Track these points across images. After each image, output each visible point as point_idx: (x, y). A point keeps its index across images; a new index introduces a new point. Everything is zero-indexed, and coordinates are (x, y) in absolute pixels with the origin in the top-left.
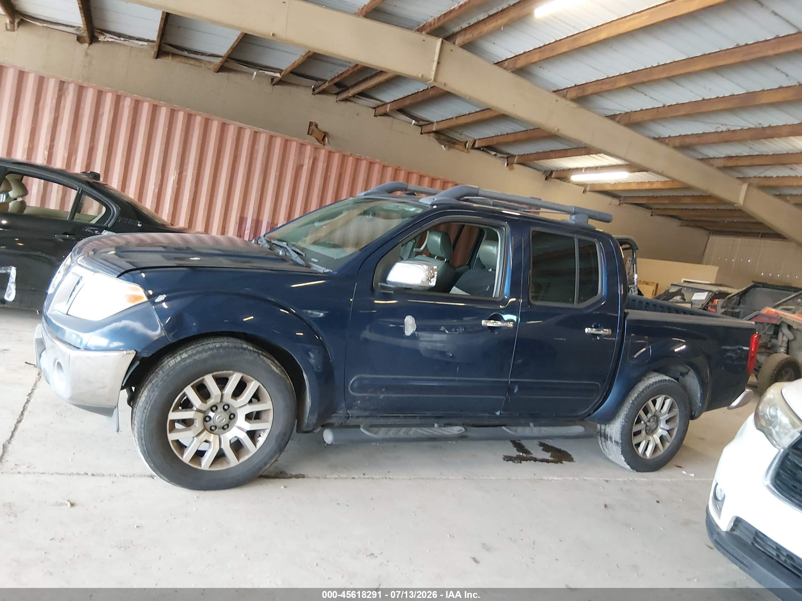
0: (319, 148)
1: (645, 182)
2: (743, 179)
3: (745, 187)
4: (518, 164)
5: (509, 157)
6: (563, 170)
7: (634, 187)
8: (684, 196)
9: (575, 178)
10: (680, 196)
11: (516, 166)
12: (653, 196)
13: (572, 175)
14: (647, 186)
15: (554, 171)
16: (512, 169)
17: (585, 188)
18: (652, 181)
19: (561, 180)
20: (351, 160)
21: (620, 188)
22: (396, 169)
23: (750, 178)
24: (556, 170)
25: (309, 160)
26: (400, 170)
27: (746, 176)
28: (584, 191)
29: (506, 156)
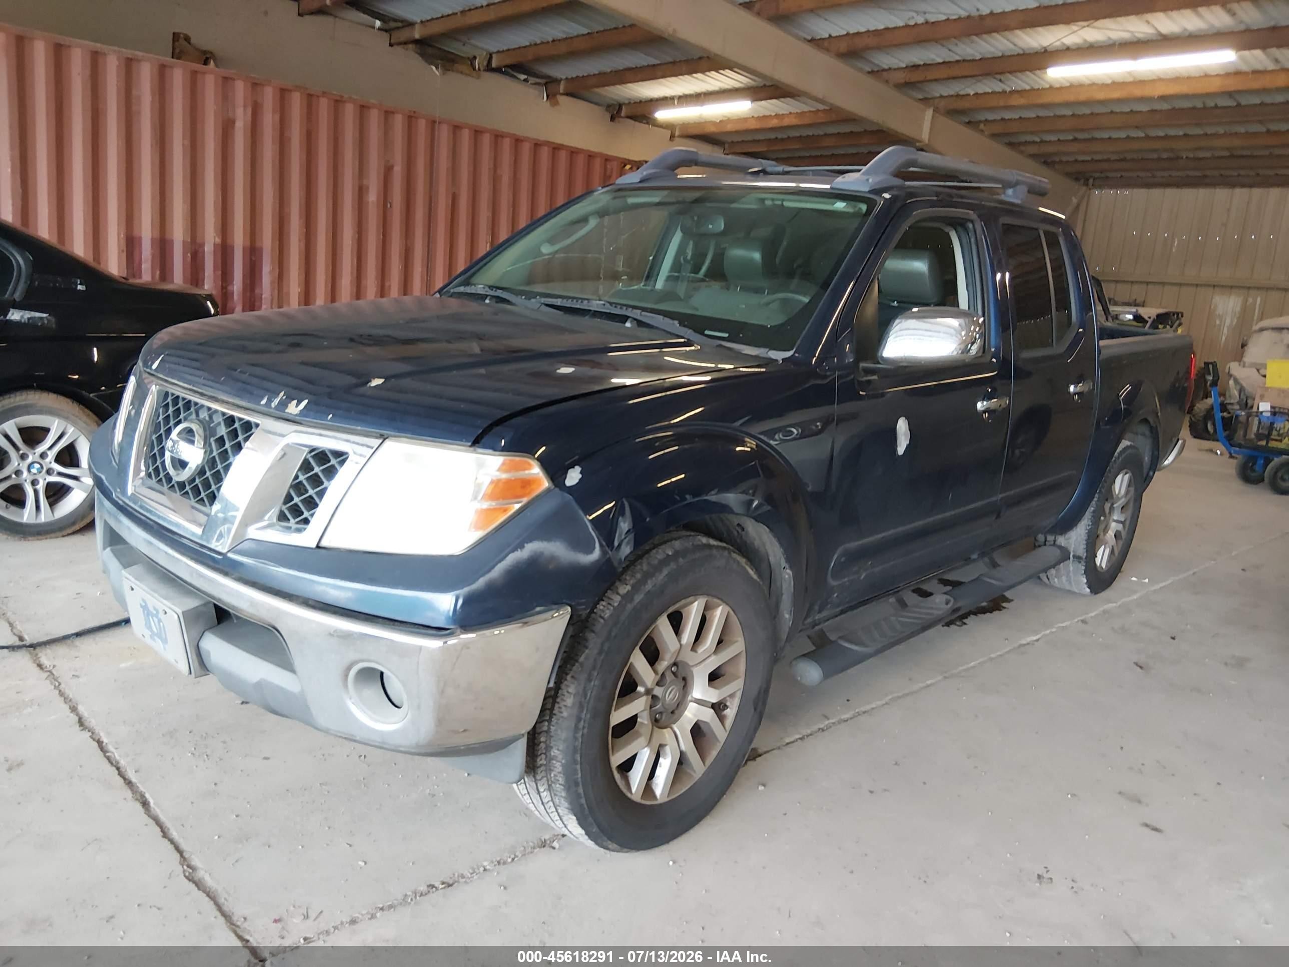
0: (260, 84)
1: (771, 116)
2: (925, 101)
3: (929, 113)
4: (567, 94)
5: (550, 85)
6: (641, 102)
7: (753, 125)
8: (826, 135)
9: (662, 115)
10: (818, 136)
11: (563, 99)
12: (776, 138)
13: (655, 112)
14: (774, 123)
15: (624, 104)
16: (555, 103)
17: (674, 131)
18: (781, 113)
19: (635, 120)
20: (324, 103)
21: (730, 127)
22: (410, 117)
23: (934, 98)
24: (627, 102)
25: (245, 110)
26: (417, 118)
27: (929, 96)
28: (672, 137)
29: (543, 81)
